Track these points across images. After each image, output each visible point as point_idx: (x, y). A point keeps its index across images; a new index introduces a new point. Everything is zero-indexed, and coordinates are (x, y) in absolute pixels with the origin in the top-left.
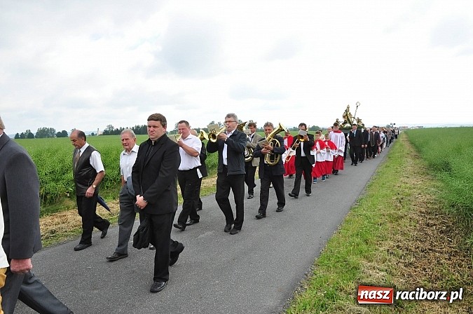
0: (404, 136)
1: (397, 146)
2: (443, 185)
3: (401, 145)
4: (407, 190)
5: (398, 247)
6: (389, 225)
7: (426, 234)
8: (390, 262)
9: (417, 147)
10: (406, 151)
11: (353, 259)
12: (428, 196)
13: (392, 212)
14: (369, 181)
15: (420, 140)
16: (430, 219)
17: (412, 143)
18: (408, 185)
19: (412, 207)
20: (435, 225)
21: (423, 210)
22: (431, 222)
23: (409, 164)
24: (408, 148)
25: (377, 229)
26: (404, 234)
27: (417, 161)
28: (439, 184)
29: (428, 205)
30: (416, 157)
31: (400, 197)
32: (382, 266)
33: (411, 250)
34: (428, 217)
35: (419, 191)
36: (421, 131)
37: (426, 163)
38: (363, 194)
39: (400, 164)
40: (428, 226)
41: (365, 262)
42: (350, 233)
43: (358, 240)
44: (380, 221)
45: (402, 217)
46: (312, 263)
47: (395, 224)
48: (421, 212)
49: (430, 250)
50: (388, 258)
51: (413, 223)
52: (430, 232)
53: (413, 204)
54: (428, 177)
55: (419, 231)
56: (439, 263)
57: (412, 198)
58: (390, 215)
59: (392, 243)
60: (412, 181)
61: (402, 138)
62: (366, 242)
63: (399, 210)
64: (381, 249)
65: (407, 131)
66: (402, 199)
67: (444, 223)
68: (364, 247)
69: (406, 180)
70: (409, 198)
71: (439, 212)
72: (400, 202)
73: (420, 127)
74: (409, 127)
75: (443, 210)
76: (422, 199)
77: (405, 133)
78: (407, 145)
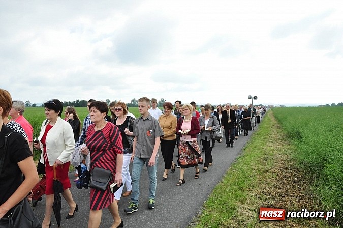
0: (271, 112)
2: (296, 147)
3: (269, 119)
4: (271, 152)
5: (263, 192)
6: (257, 177)
7: (283, 183)
8: (257, 204)
9: (279, 121)
10: (272, 123)
11: (231, 202)
12: (286, 156)
13: (261, 167)
14: (245, 145)
15: (282, 115)
16: (286, 172)
18: (272, 148)
19: (274, 164)
20: (290, 177)
21: (282, 166)
22: (287, 174)
23: (274, 132)
24: (273, 121)
25: (249, 180)
26: (268, 183)
27: (280, 131)
28: (293, 147)
29: (286, 162)
30: (278, 128)
31: (266, 156)
32: (252, 207)
33: (272, 195)
34: (285, 171)
35: (280, 152)
36: (283, 108)
37: (285, 132)
38: (240, 154)
39: (268, 133)
40: (285, 177)
41: (239, 204)
42: (230, 182)
43: (235, 188)
44: (252, 174)
45: (267, 171)
46: (202, 204)
47: (262, 176)
48: (280, 167)
49: (286, 195)
50: (256, 201)
51: (275, 176)
52: (286, 182)
53: (275, 161)
54: (286, 142)
55: (279, 181)
56: (291, 204)
57: (274, 157)
58: (258, 170)
59: (259, 190)
60: (276, 145)
61: (269, 114)
62: (241, 189)
64: (251, 194)
65: (273, 109)
66: (268, 157)
67: (295, 175)
68: (239, 193)
69: (271, 144)
71: (293, 167)
72: (266, 160)
73: (282, 106)
74: (275, 106)
75: (296, 166)
76: (282, 158)
77: (272, 110)
78: (273, 118)
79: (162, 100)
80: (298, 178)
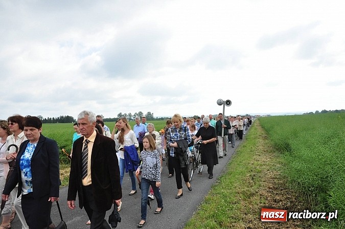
0: (258, 122)
1: (252, 130)
3: (256, 129)
4: (258, 167)
9: (266, 130)
10: (259, 134)
12: (275, 172)
13: (246, 189)
15: (269, 124)
16: (277, 194)
17: (263, 127)
18: (259, 163)
19: (262, 184)
20: (281, 201)
21: (271, 186)
22: (278, 198)
23: (261, 144)
24: (260, 131)
27: (267, 141)
28: (283, 160)
29: (275, 181)
30: (265, 138)
31: (252, 174)
34: (275, 193)
35: (268, 167)
36: (269, 118)
37: (273, 143)
38: (224, 172)
39: (254, 144)
40: (275, 202)
45: (254, 194)
48: (269, 188)
51: (263, 200)
53: (263, 180)
57: (262, 175)
58: (243, 193)
60: (263, 158)
63: (252, 186)
66: (254, 175)
67: (288, 198)
69: (258, 158)
70: (259, 175)
71: (284, 187)
72: (253, 179)
73: (268, 115)
74: (261, 115)
75: (287, 185)
76: (271, 175)
77: (259, 119)
78: (259, 129)
79: (149, 113)
80: (291, 202)
